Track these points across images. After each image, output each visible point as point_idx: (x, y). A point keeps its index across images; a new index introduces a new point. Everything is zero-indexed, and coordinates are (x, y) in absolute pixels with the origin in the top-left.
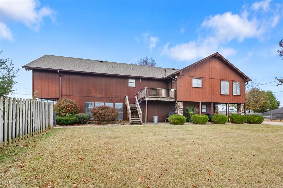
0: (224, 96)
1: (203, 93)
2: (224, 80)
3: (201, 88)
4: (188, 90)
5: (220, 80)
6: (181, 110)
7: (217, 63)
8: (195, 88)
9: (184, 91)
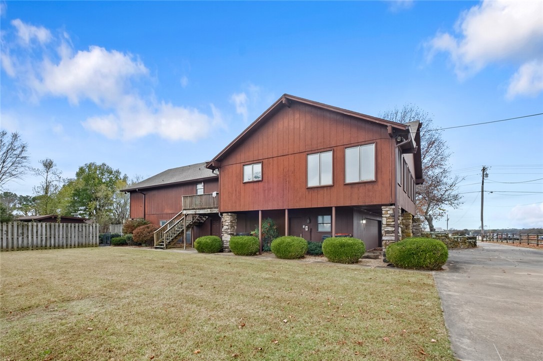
0: (316, 191)
1: (264, 191)
2: (316, 151)
3: (260, 183)
4: (236, 191)
5: (304, 153)
6: (227, 227)
7: (297, 116)
8: (248, 184)
9: (229, 193)
